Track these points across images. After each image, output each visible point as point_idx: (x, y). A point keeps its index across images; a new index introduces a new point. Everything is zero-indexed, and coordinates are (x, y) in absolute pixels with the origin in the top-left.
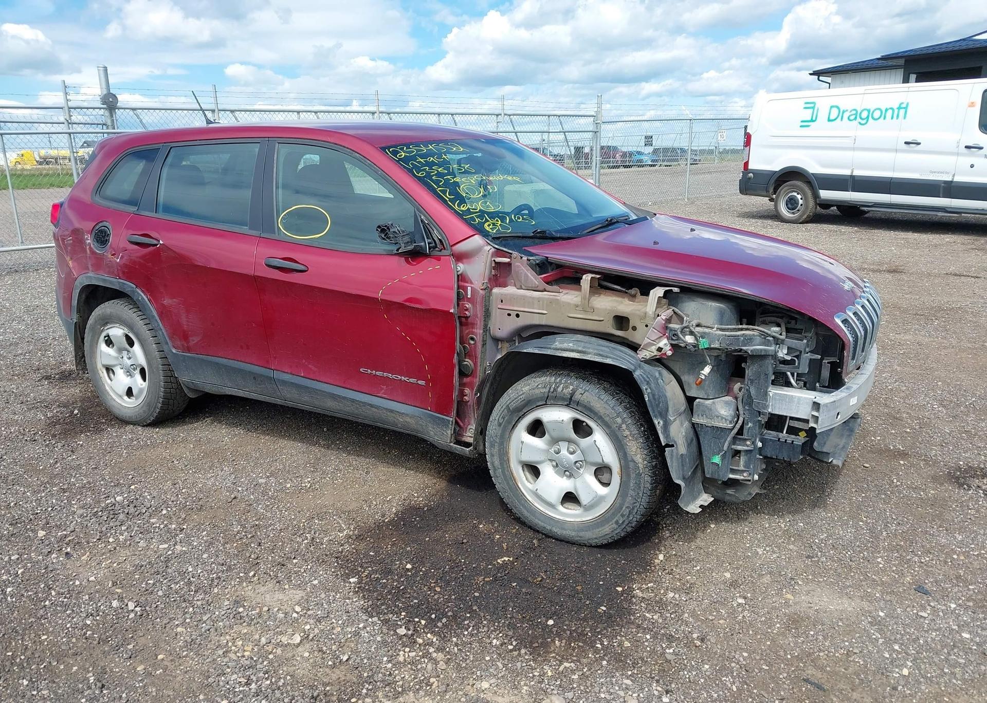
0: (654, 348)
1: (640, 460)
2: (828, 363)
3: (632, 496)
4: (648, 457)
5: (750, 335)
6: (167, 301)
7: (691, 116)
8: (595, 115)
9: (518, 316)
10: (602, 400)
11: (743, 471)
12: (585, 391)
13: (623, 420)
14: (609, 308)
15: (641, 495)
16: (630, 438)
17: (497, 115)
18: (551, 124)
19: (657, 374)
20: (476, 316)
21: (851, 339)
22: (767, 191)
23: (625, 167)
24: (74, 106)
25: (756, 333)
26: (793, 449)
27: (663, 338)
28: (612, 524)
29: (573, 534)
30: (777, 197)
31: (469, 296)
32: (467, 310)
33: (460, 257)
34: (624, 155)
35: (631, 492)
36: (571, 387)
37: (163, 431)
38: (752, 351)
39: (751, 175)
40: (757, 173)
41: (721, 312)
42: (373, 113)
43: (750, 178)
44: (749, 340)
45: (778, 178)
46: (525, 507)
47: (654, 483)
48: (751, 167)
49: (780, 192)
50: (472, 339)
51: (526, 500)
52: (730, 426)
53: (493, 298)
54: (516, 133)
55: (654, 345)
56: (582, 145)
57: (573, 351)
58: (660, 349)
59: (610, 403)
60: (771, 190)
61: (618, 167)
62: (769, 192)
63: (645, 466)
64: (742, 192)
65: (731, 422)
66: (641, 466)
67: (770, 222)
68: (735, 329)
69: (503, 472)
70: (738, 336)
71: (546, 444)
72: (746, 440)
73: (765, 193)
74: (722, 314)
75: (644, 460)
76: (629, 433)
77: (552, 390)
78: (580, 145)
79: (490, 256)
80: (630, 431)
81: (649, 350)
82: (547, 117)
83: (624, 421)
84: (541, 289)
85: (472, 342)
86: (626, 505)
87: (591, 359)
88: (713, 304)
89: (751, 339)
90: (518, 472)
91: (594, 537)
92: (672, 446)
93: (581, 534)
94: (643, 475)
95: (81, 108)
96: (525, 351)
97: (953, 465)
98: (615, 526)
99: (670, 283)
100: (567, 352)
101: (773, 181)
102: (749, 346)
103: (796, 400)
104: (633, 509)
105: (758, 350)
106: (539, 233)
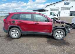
6: (22, 27)
14: (62, 24)
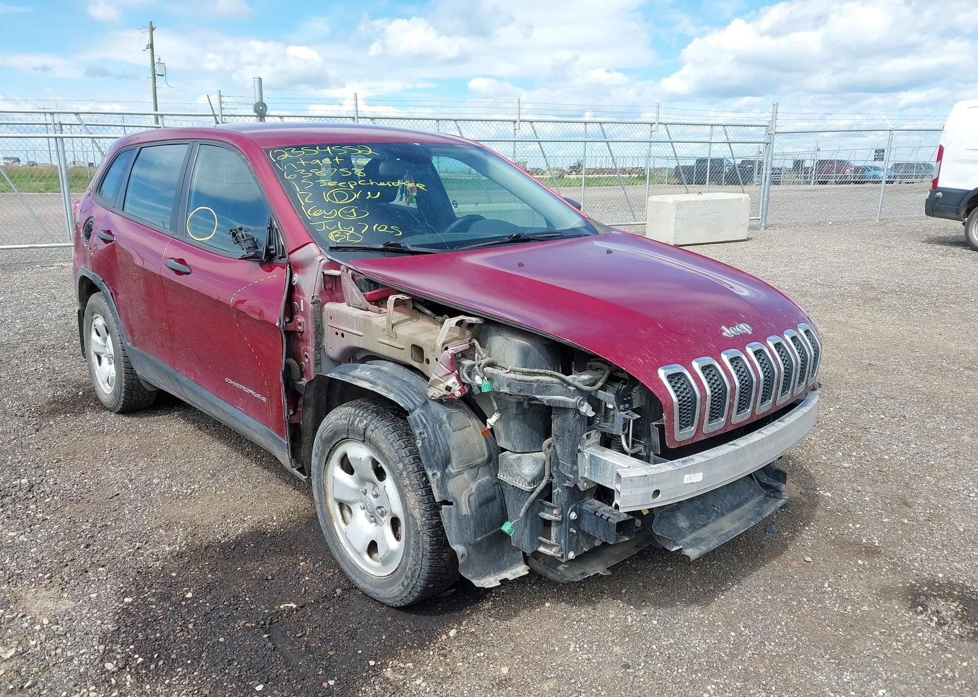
0: (442, 386)
1: (418, 516)
2: (656, 426)
3: (412, 557)
4: (427, 513)
5: (546, 382)
7: (891, 127)
8: (768, 125)
9: (343, 335)
10: (388, 440)
11: (552, 546)
12: (376, 428)
13: (405, 465)
14: (408, 335)
15: (420, 556)
16: (410, 488)
17: (652, 124)
18: (714, 134)
19: (444, 417)
20: (308, 332)
21: (675, 399)
22: (958, 213)
23: (856, 183)
24: (229, 114)
25: (555, 380)
26: (609, 528)
27: (451, 375)
28: (399, 585)
29: (371, 589)
30: (969, 221)
31: (302, 310)
32: (300, 324)
33: (294, 267)
34: (857, 169)
35: (412, 551)
36: (365, 422)
37: (127, 420)
38: (548, 401)
39: (940, 194)
40: (947, 192)
41: (525, 351)
42: (515, 122)
43: (938, 198)
44: (546, 388)
45: (972, 198)
46: (338, 550)
47: (434, 545)
48: (940, 185)
49: (973, 215)
50: (306, 356)
51: (339, 542)
52: (528, 488)
53: (324, 314)
54: (672, 142)
55: (442, 382)
56: (803, 158)
57: (366, 380)
58: (448, 389)
59: (395, 445)
60: (963, 212)
61: (849, 183)
62: (959, 214)
63: (423, 523)
64: (927, 213)
65: (529, 484)
66: (419, 523)
67: (957, 250)
68: (530, 372)
69: (321, 507)
70: (531, 381)
71: (356, 483)
72: (553, 508)
73: (955, 216)
74: (525, 354)
75: (422, 515)
76: (408, 482)
77: (350, 423)
78: (800, 158)
79: (321, 267)
80: (410, 480)
81: (437, 387)
82: (710, 126)
83: (405, 468)
84: (365, 308)
85: (307, 360)
86: (409, 566)
87: (379, 392)
88: (517, 341)
89: (547, 387)
90: (334, 510)
91: (387, 596)
92: (451, 504)
93: (378, 591)
94: (421, 534)
95: (235, 116)
96: (328, 375)
97: (927, 576)
98: (401, 587)
99: (470, 312)
100: (362, 382)
101: (965, 201)
102: (546, 394)
103: (610, 467)
104: (415, 571)
105: (555, 401)
106: (392, 245)
